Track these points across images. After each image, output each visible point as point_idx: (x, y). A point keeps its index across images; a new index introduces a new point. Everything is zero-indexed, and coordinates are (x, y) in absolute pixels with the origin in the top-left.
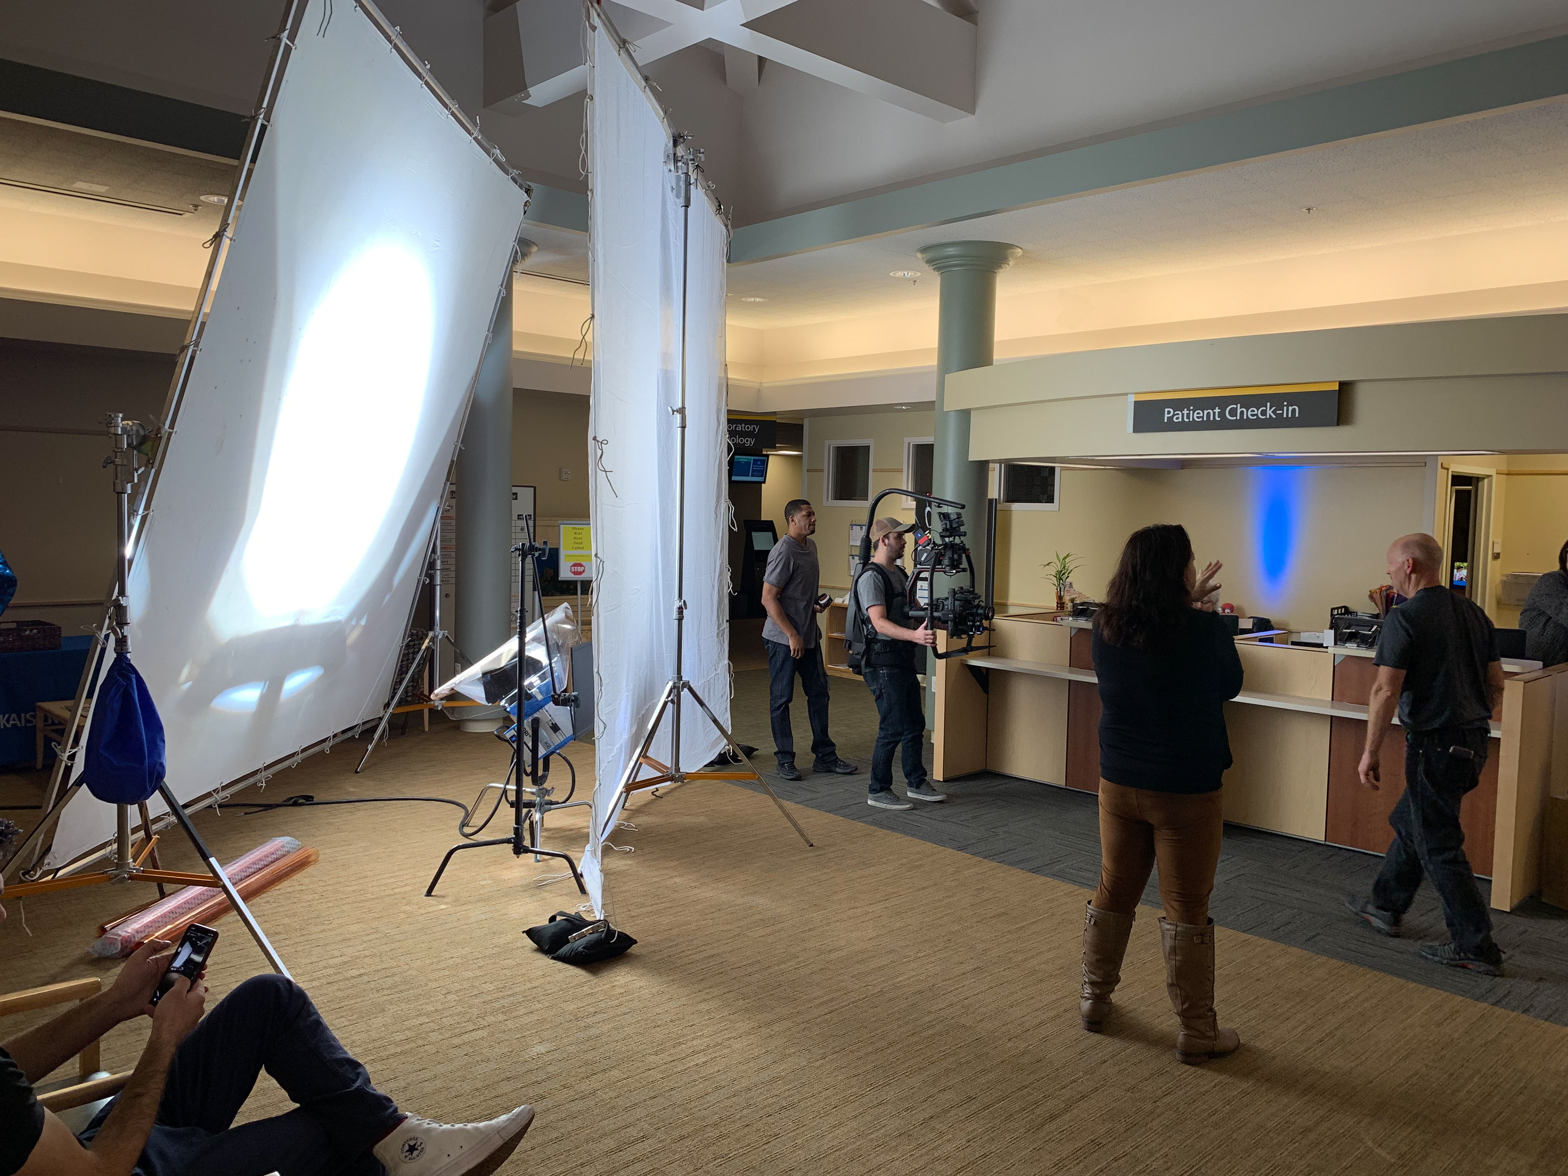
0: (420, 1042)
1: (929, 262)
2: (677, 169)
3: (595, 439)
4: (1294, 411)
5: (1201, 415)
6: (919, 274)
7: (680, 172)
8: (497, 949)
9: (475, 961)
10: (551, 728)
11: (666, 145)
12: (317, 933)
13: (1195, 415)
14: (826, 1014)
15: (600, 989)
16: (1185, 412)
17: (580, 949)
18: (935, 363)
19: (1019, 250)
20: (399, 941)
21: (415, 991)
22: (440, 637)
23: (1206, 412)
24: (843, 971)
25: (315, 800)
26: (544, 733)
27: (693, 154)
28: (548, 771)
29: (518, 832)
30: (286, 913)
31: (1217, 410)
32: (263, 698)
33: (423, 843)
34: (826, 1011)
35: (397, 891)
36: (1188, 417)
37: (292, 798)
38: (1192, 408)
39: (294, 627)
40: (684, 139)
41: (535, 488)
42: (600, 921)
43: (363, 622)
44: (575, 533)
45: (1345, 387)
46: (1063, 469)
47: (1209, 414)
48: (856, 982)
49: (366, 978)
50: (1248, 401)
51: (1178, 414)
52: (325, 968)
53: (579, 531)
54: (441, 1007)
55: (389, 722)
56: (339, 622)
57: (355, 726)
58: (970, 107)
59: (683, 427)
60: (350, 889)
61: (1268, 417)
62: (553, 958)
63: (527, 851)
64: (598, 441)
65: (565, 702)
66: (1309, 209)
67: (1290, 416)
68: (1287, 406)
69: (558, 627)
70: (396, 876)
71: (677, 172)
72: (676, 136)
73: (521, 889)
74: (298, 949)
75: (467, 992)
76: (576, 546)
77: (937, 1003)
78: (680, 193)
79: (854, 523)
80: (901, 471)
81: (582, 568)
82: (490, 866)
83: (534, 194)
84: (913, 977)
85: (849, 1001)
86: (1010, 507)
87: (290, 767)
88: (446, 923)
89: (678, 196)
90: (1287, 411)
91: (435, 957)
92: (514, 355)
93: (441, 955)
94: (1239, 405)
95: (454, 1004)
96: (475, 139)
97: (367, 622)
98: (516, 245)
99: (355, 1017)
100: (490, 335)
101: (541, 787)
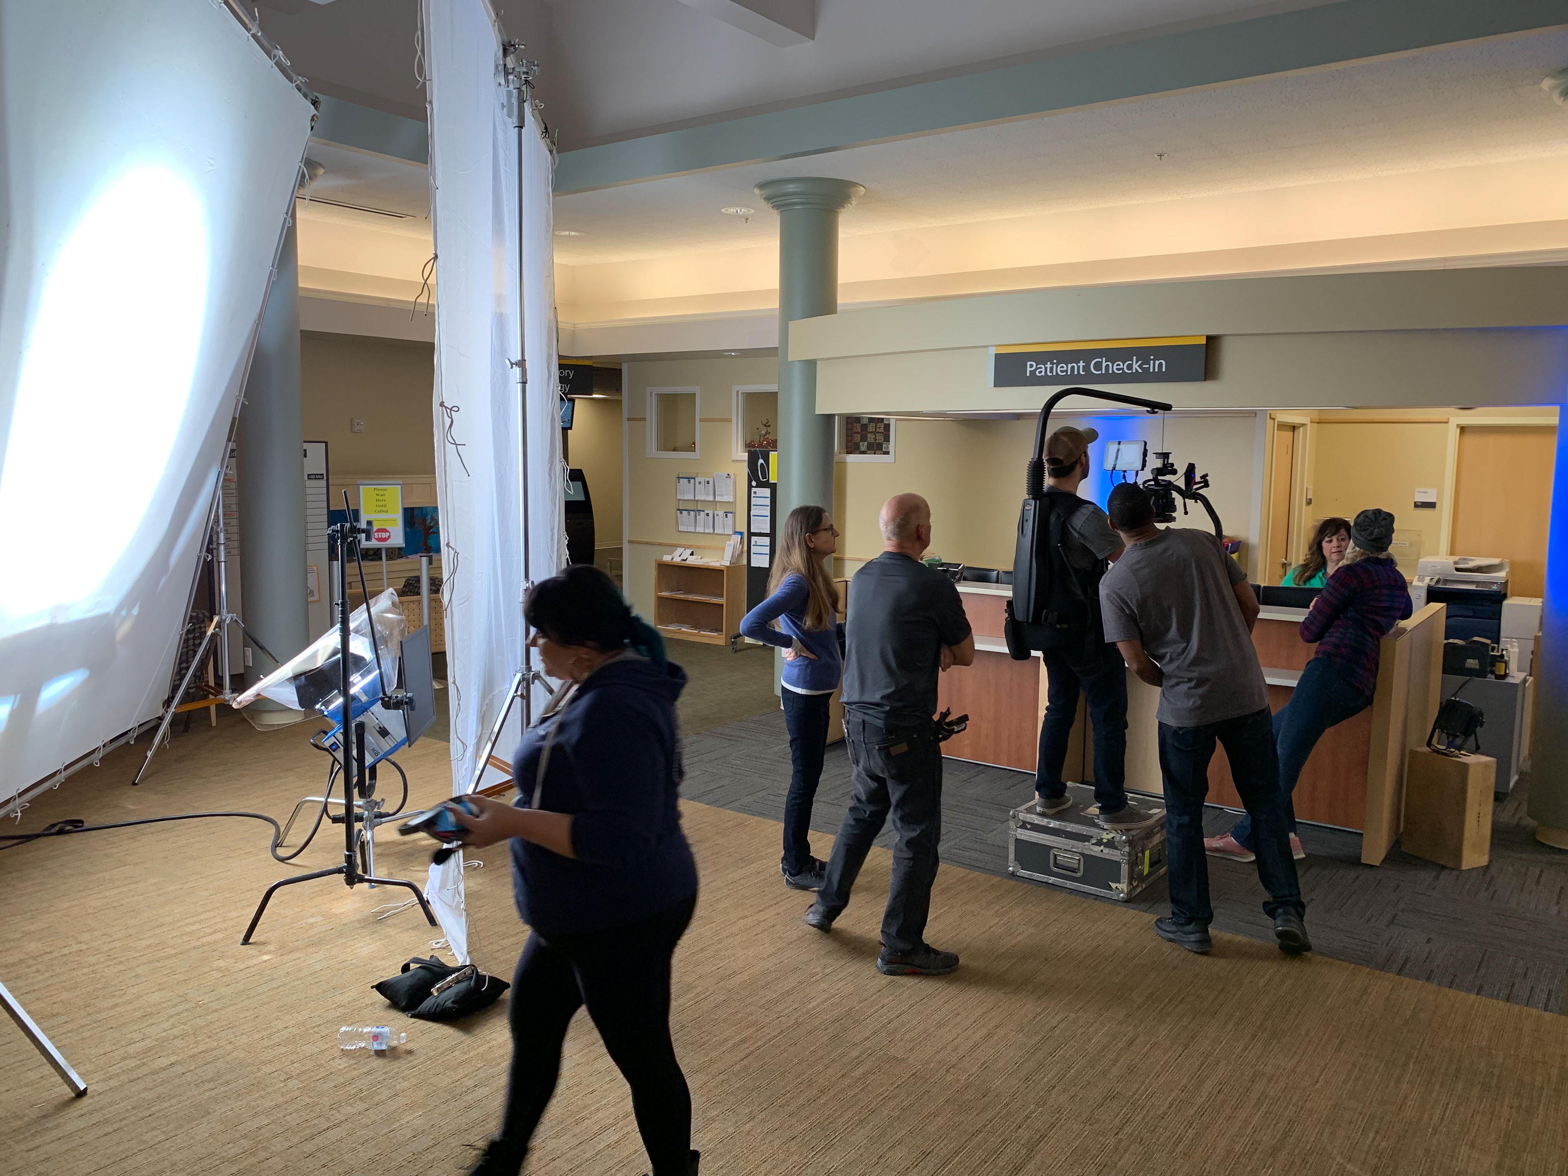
0: (262, 1155)
1: (768, 199)
2: (508, 83)
3: (442, 404)
4: (1160, 365)
5: (1065, 369)
6: (752, 211)
7: (511, 87)
8: (341, 1010)
9: (316, 1029)
10: (379, 732)
11: (496, 55)
12: (108, 1009)
13: (1059, 369)
14: (742, 1060)
15: (475, 1053)
16: (1049, 365)
17: (449, 1004)
18: (778, 307)
19: (862, 188)
20: (217, 1011)
21: (246, 1080)
22: (228, 622)
23: (1070, 366)
24: (749, 1000)
25: (86, 825)
26: (371, 739)
27: (526, 67)
28: (376, 779)
29: (349, 859)
30: (64, 984)
31: (1081, 364)
32: (13, 714)
33: (230, 873)
34: (742, 1055)
35: (204, 940)
36: (1051, 371)
37: (54, 825)
38: (1055, 361)
39: (51, 627)
40: (515, 48)
41: (326, 443)
42: (466, 966)
43: (135, 612)
44: (378, 495)
45: (1212, 340)
46: (897, 420)
47: (1073, 367)
48: (766, 1013)
49: (179, 1069)
50: (1114, 355)
51: (1041, 368)
52: (124, 1059)
53: (381, 493)
54: (281, 1100)
55: (172, 724)
56: (107, 615)
57: (130, 730)
58: (809, 32)
59: (524, 383)
60: (144, 943)
61: (1134, 371)
62: (413, 1016)
63: (362, 880)
64: (446, 408)
65: (397, 705)
66: (1161, 155)
67: (1156, 370)
68: (1154, 360)
69: (383, 617)
70: (201, 921)
71: (508, 87)
72: (506, 44)
73: (358, 926)
74: (85, 1035)
75: (312, 1074)
76: (379, 509)
77: (860, 1032)
78: (513, 111)
79: (681, 476)
80: (729, 420)
81: (388, 534)
82: (314, 897)
83: (322, 107)
84: (825, 1001)
85: (764, 1040)
86: (845, 458)
87: (51, 788)
88: (273, 979)
89: (510, 115)
90: (1155, 365)
91: (265, 1029)
92: (301, 294)
93: (272, 1024)
94: (1104, 359)
95: (297, 1093)
96: (254, 36)
97: (139, 612)
98: (302, 166)
99: (171, 1126)
100: (275, 271)
101: (368, 800)
